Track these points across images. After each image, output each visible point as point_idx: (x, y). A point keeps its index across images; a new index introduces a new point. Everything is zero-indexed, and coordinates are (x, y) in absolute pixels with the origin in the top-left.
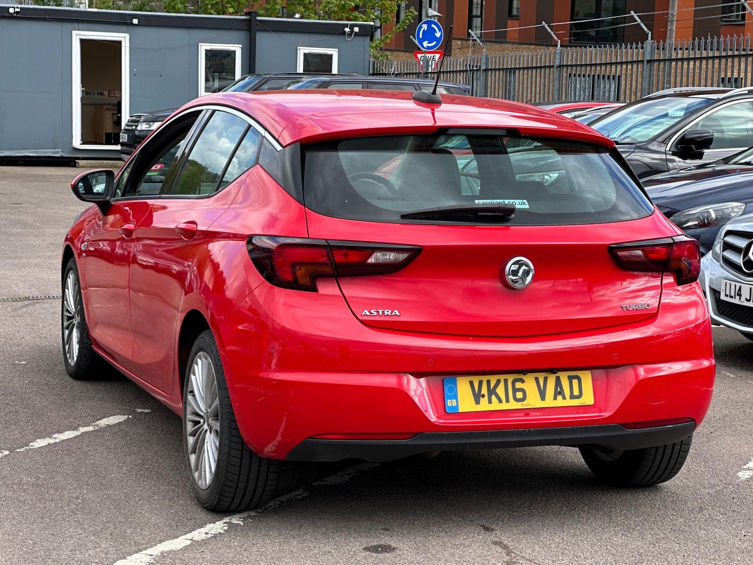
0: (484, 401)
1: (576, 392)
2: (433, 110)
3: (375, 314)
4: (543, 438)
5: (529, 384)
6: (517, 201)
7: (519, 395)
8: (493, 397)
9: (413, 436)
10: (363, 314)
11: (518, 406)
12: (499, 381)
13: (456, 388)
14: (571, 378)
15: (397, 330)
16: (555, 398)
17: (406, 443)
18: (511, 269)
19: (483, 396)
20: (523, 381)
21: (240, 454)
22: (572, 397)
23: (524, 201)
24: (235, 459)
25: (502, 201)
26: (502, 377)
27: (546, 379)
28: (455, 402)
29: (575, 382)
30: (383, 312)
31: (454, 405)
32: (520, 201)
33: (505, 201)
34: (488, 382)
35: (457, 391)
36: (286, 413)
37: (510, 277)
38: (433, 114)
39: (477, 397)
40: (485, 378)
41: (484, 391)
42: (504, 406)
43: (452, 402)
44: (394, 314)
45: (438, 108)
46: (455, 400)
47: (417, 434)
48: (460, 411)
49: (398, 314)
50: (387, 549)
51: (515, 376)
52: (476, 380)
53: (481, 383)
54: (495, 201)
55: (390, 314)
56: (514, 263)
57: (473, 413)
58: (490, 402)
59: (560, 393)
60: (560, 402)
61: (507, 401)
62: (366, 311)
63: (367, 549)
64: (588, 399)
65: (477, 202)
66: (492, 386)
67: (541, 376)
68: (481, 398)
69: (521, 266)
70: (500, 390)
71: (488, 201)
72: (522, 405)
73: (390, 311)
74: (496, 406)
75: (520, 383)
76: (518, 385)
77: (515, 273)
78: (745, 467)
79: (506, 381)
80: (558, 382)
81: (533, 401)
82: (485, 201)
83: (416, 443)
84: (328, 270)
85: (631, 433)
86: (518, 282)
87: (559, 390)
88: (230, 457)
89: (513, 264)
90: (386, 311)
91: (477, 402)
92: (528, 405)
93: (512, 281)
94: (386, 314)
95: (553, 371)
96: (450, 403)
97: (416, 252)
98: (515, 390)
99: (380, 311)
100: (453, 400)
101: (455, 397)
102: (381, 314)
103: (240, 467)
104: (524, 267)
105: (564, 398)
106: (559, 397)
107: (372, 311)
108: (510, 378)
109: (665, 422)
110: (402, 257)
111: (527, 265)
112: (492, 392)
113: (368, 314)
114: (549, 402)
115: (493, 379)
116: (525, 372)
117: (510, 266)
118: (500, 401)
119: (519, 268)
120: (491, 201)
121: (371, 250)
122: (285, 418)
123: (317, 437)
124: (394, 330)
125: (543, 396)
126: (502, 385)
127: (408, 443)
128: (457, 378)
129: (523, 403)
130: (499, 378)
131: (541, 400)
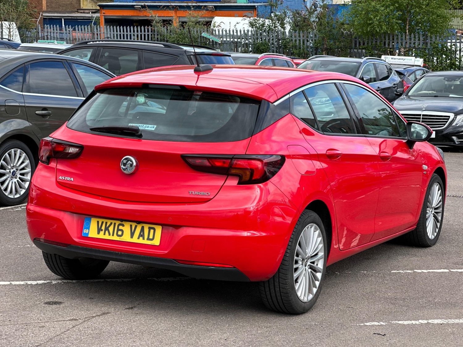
0: (102, 233)
1: (151, 237)
3: (64, 179)
5: (126, 228)
7: (120, 233)
8: (107, 232)
9: (68, 246)
11: (115, 238)
12: (111, 223)
13: (90, 223)
14: (150, 228)
16: (139, 238)
18: (123, 162)
19: (102, 230)
20: (123, 226)
22: (148, 239)
26: (113, 222)
27: (136, 227)
28: (88, 231)
29: (152, 231)
31: (87, 232)
34: (106, 223)
35: (90, 225)
37: (122, 166)
39: (99, 230)
42: (110, 238)
44: (71, 180)
46: (88, 230)
48: (89, 236)
49: (72, 180)
52: (100, 221)
53: (103, 222)
55: (69, 180)
56: (125, 159)
57: (95, 239)
58: (104, 234)
59: (142, 236)
60: (141, 241)
61: (113, 235)
64: (157, 242)
65: (130, 124)
66: (108, 225)
67: (134, 225)
68: (101, 231)
70: (111, 229)
72: (120, 238)
73: (70, 178)
75: (122, 226)
76: (121, 227)
77: (125, 165)
79: (115, 224)
80: (142, 230)
81: (126, 238)
82: (133, 124)
83: (69, 249)
86: (126, 170)
87: (142, 234)
90: (68, 178)
91: (98, 233)
92: (123, 239)
95: (139, 223)
96: (85, 231)
97: (82, 148)
98: (118, 230)
99: (66, 178)
100: (87, 230)
102: (66, 179)
104: (129, 162)
105: (144, 239)
106: (141, 238)
107: (63, 177)
108: (118, 223)
110: (76, 150)
111: (131, 161)
112: (107, 229)
113: (61, 178)
114: (135, 240)
115: (109, 222)
118: (110, 235)
119: (127, 162)
125: (132, 235)
126: (112, 226)
127: (66, 249)
128: (92, 218)
129: (121, 238)
130: (111, 222)
131: (131, 238)
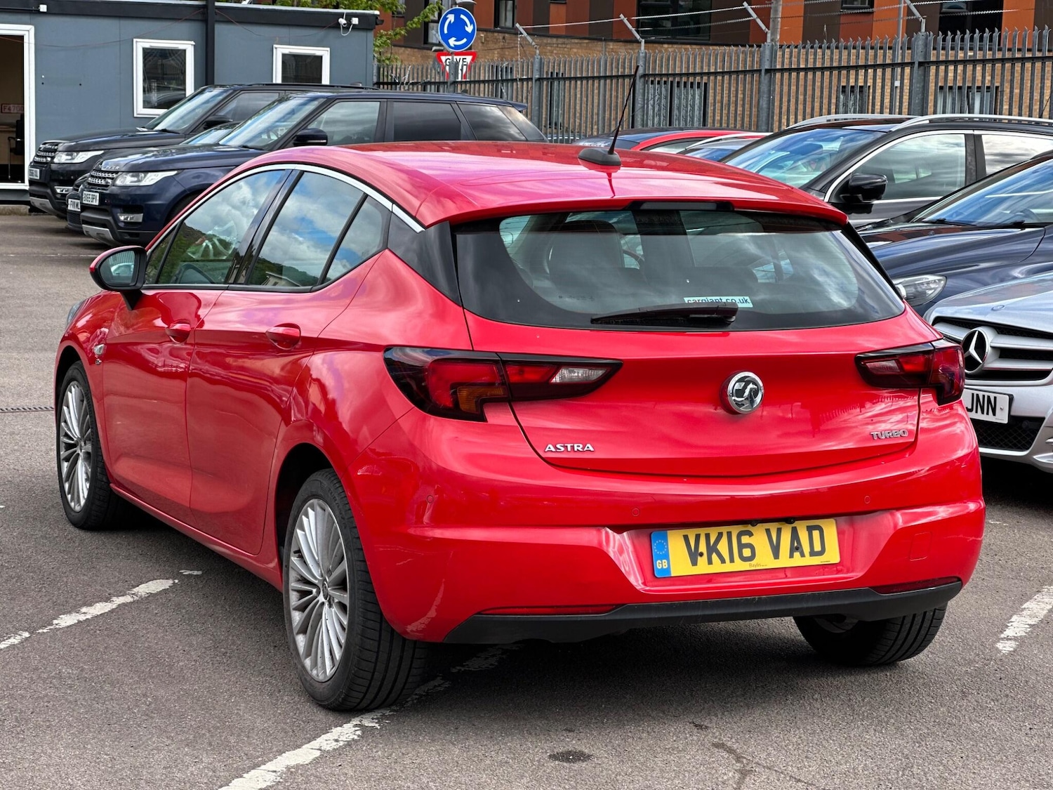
0: (702, 561)
1: (817, 548)
2: (609, 175)
3: (563, 449)
4: (777, 608)
5: (759, 538)
6: (737, 299)
7: (747, 552)
8: (714, 556)
9: (614, 609)
10: (547, 449)
11: (745, 566)
12: (720, 535)
13: (667, 544)
14: (810, 529)
15: (590, 470)
16: (791, 556)
17: (603, 618)
18: (735, 388)
19: (701, 555)
20: (750, 534)
21: (378, 636)
22: (813, 553)
23: (746, 298)
24: (372, 642)
25: (718, 298)
26: (724, 529)
27: (779, 531)
28: (666, 564)
29: (816, 534)
30: (573, 447)
31: (664, 567)
32: (741, 298)
33: (722, 298)
34: (708, 536)
35: (668, 548)
36: (444, 580)
37: (733, 398)
38: (610, 181)
39: (694, 556)
40: (702, 531)
41: (703, 548)
42: (728, 567)
43: (662, 563)
44: (586, 449)
45: (616, 172)
46: (665, 561)
47: (618, 606)
48: (672, 575)
49: (591, 449)
50: (579, 757)
51: (741, 528)
52: (692, 534)
53: (698, 537)
54: (709, 298)
55: (581, 450)
56: (739, 381)
57: (689, 577)
58: (710, 562)
59: (797, 549)
60: (798, 561)
61: (732, 560)
62: (550, 446)
63: (554, 757)
64: (832, 555)
65: (686, 300)
66: (712, 541)
67: (773, 527)
68: (699, 558)
69: (747, 383)
70: (723, 547)
71: (701, 298)
72: (750, 565)
73: (581, 446)
74: (718, 567)
75: (748, 536)
76: (745, 539)
77: (740, 393)
78: (1002, 636)
79: (729, 534)
80: (795, 535)
81: (765, 560)
82: (696, 299)
83: (618, 617)
84: (500, 392)
85: (885, 598)
86: (743, 405)
87: (796, 544)
88: (365, 639)
89: (737, 381)
90: (575, 445)
91: (694, 563)
92: (758, 565)
93: (737, 403)
94: (576, 450)
95: (788, 520)
96: (660, 565)
97: (614, 369)
98: (741, 546)
99: (569, 446)
100: (663, 561)
101: (666, 557)
102: (569, 449)
103: (378, 652)
104: (751, 386)
105: (803, 555)
106: (797, 554)
107: (558, 446)
108: (735, 530)
109: (926, 584)
110: (596, 374)
111: (755, 383)
112: (712, 549)
113: (553, 449)
114: (785, 561)
115: (713, 532)
116: (754, 522)
117: (734, 385)
118: (723, 561)
119: (745, 387)
120: (704, 298)
121: (557, 366)
122: (443, 585)
123: (488, 612)
124: (586, 470)
125: (776, 553)
126: (724, 540)
127: (607, 618)
128: (668, 532)
129: (752, 562)
130: (720, 531)
131: (775, 559)
